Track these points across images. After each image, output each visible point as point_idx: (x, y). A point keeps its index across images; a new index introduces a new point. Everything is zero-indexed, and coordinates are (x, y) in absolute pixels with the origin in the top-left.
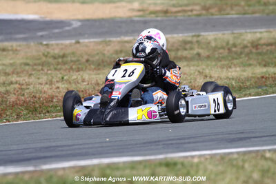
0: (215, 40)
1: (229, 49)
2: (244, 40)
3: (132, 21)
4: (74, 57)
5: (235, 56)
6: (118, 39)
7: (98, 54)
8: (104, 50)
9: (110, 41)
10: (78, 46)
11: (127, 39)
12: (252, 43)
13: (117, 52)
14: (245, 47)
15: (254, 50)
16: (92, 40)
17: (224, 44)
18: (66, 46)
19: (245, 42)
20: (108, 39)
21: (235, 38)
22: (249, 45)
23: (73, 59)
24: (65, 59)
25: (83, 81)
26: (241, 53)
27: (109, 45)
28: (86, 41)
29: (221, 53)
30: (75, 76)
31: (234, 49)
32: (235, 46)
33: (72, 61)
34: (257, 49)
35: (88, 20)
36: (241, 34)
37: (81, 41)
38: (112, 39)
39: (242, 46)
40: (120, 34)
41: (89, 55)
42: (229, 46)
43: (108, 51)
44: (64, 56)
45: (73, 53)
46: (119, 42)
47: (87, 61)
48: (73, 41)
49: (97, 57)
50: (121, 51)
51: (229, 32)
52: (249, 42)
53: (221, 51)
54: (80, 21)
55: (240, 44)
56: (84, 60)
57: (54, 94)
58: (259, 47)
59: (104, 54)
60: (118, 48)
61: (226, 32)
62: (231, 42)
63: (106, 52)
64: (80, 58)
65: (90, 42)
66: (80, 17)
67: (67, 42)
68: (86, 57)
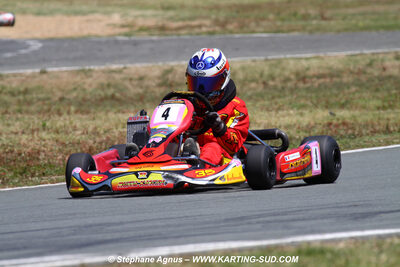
0: (243, 68)
1: (264, 83)
2: (283, 69)
3: (117, 42)
4: (42, 93)
5: (277, 93)
6: (103, 67)
7: (75, 89)
8: (84, 83)
9: (90, 70)
10: (45, 76)
11: (114, 67)
12: (297, 74)
13: (102, 87)
14: (287, 80)
15: (301, 85)
16: (64, 69)
17: (257, 76)
18: (28, 77)
19: (287, 73)
20: (87, 68)
21: (271, 66)
22: (293, 77)
23: (41, 96)
24: (28, 97)
25: (75, 129)
26: (283, 88)
27: (91, 76)
28: (55, 69)
29: (254, 89)
30: (60, 122)
31: (271, 83)
32: (273, 78)
33: (39, 100)
34: (305, 82)
35: (51, 40)
36: (280, 61)
37: (49, 69)
38: (92, 67)
39: (282, 78)
40: (105, 60)
41: (63, 91)
42: (264, 79)
43: (90, 85)
44: (26, 92)
45: (40, 88)
46: (103, 72)
47: (62, 99)
48: (37, 70)
49: (74, 94)
50: (109, 85)
51: (262, 58)
52: (292, 73)
53: (253, 85)
54: (40, 40)
55: (280, 75)
56: (57, 99)
57: (37, 147)
58: (307, 80)
59: (84, 90)
60: (103, 80)
61: (257, 58)
62: (266, 73)
63: (86, 86)
64: (50, 95)
65: (62, 72)
66: (38, 35)
67: (29, 71)
68: (59, 94)
